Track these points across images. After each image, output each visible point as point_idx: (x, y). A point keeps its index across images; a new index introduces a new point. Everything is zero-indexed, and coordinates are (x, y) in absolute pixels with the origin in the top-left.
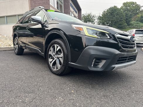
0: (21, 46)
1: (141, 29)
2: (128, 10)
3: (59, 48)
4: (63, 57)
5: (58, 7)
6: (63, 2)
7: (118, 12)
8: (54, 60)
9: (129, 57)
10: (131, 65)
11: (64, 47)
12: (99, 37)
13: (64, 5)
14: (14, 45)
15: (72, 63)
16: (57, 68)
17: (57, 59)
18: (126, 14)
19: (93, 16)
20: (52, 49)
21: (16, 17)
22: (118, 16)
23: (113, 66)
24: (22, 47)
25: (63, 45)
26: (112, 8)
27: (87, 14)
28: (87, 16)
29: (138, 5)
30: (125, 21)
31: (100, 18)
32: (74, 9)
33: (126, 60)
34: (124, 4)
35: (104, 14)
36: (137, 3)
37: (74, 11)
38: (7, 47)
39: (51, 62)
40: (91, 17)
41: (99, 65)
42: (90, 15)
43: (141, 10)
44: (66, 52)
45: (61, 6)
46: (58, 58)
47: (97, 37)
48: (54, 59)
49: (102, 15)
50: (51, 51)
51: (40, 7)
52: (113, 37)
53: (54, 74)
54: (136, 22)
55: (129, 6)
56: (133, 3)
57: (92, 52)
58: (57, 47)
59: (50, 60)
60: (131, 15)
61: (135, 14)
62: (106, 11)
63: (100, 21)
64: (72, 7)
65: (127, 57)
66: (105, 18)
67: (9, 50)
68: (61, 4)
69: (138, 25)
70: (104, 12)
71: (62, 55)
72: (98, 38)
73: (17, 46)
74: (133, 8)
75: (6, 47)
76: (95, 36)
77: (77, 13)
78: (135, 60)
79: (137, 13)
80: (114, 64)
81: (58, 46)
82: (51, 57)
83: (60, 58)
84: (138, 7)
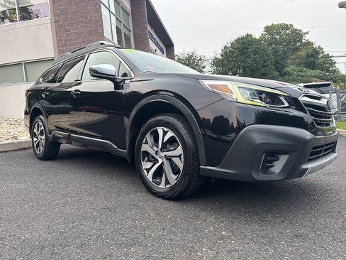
0: (55, 138)
1: (314, 83)
2: (276, 42)
3: (170, 134)
4: (182, 156)
5: (119, 41)
6: (131, 28)
7: (256, 48)
8: (157, 165)
9: (327, 145)
10: (330, 162)
11: (183, 131)
12: (268, 105)
13: (134, 36)
14: (33, 135)
15: (208, 167)
16: (167, 182)
17: (164, 160)
18: (275, 52)
19: (201, 59)
20: (149, 138)
21: (19, 67)
22: (257, 56)
23: (304, 166)
24: (59, 138)
25: (182, 127)
26: (243, 38)
27: (186, 55)
28: (186, 59)
29: (296, 30)
30: (274, 67)
31: (216, 63)
32: (157, 44)
33: (320, 152)
34: (268, 29)
35: (226, 53)
36: (295, 27)
37: (157, 48)
38: (10, 141)
39: (148, 170)
40: (196, 61)
41: (273, 166)
42: (192, 56)
43: (304, 41)
44: (191, 143)
45: (127, 38)
46: (169, 159)
47: (263, 104)
48: (156, 161)
49: (222, 55)
50: (146, 143)
51: (101, 44)
52: (294, 102)
53: (159, 197)
54: (297, 68)
55: (279, 33)
56: (286, 27)
57: (258, 139)
58: (165, 133)
59: (146, 165)
60: (285, 54)
61: (293, 51)
62: (230, 45)
63: (217, 70)
64: (153, 40)
65: (322, 146)
66: (228, 62)
67: (15, 150)
68: (127, 33)
69: (303, 74)
70: (226, 47)
71: (179, 151)
72: (266, 107)
73: (43, 137)
74: (287, 37)
75: (7, 142)
76: (258, 102)
77: (163, 53)
78: (334, 151)
79: (298, 49)
80: (304, 163)
81: (166, 129)
82: (146, 159)
83: (173, 159)
84: (297, 35)
